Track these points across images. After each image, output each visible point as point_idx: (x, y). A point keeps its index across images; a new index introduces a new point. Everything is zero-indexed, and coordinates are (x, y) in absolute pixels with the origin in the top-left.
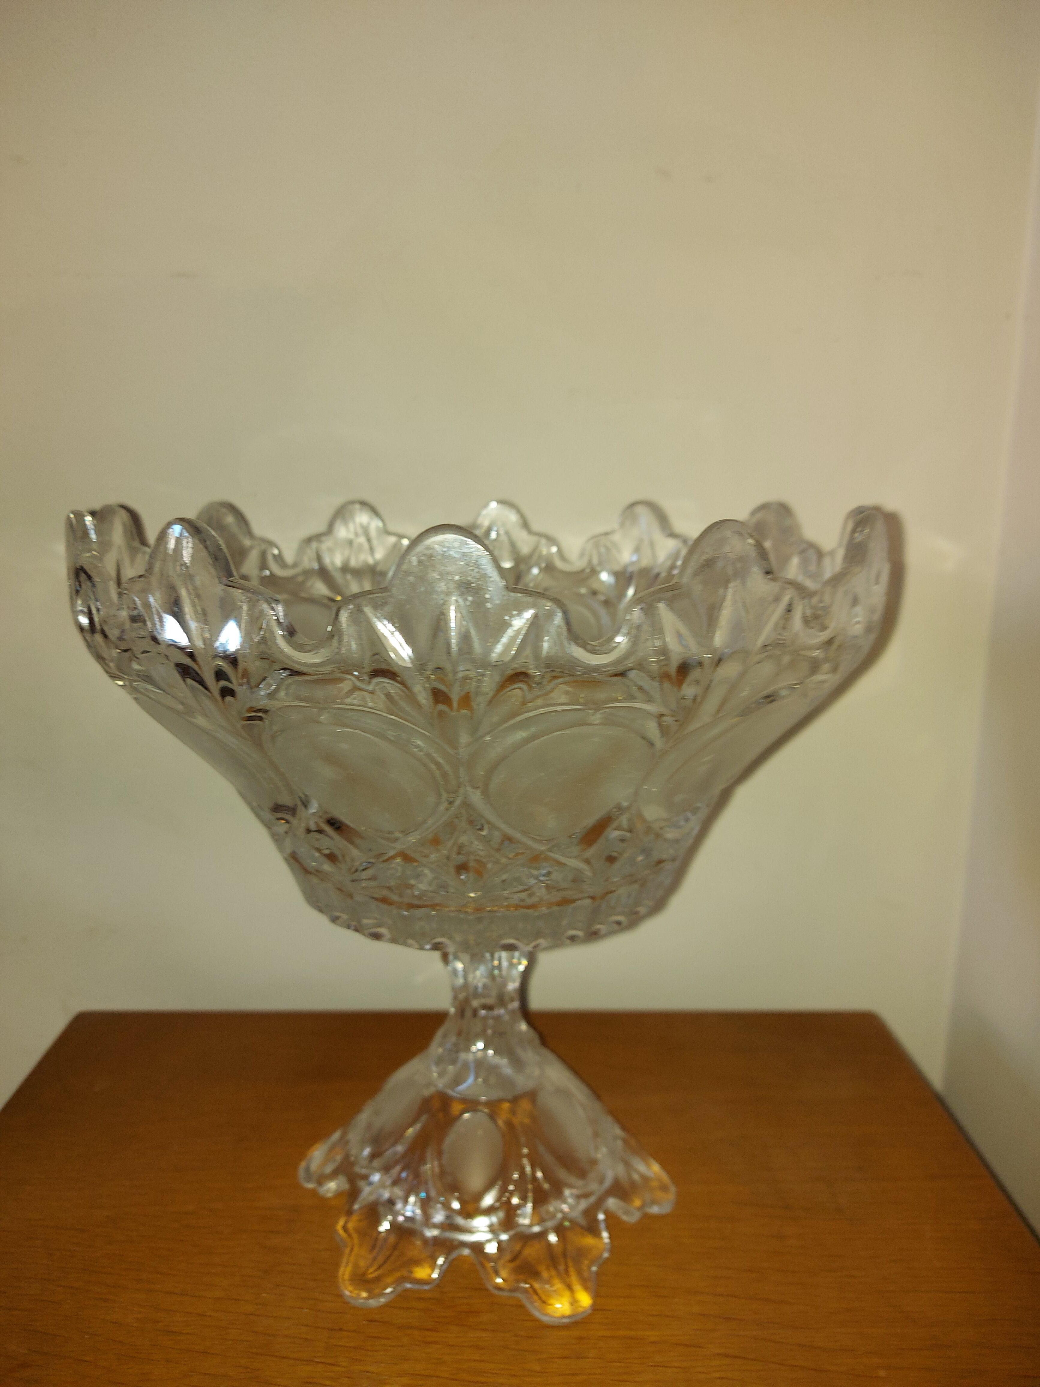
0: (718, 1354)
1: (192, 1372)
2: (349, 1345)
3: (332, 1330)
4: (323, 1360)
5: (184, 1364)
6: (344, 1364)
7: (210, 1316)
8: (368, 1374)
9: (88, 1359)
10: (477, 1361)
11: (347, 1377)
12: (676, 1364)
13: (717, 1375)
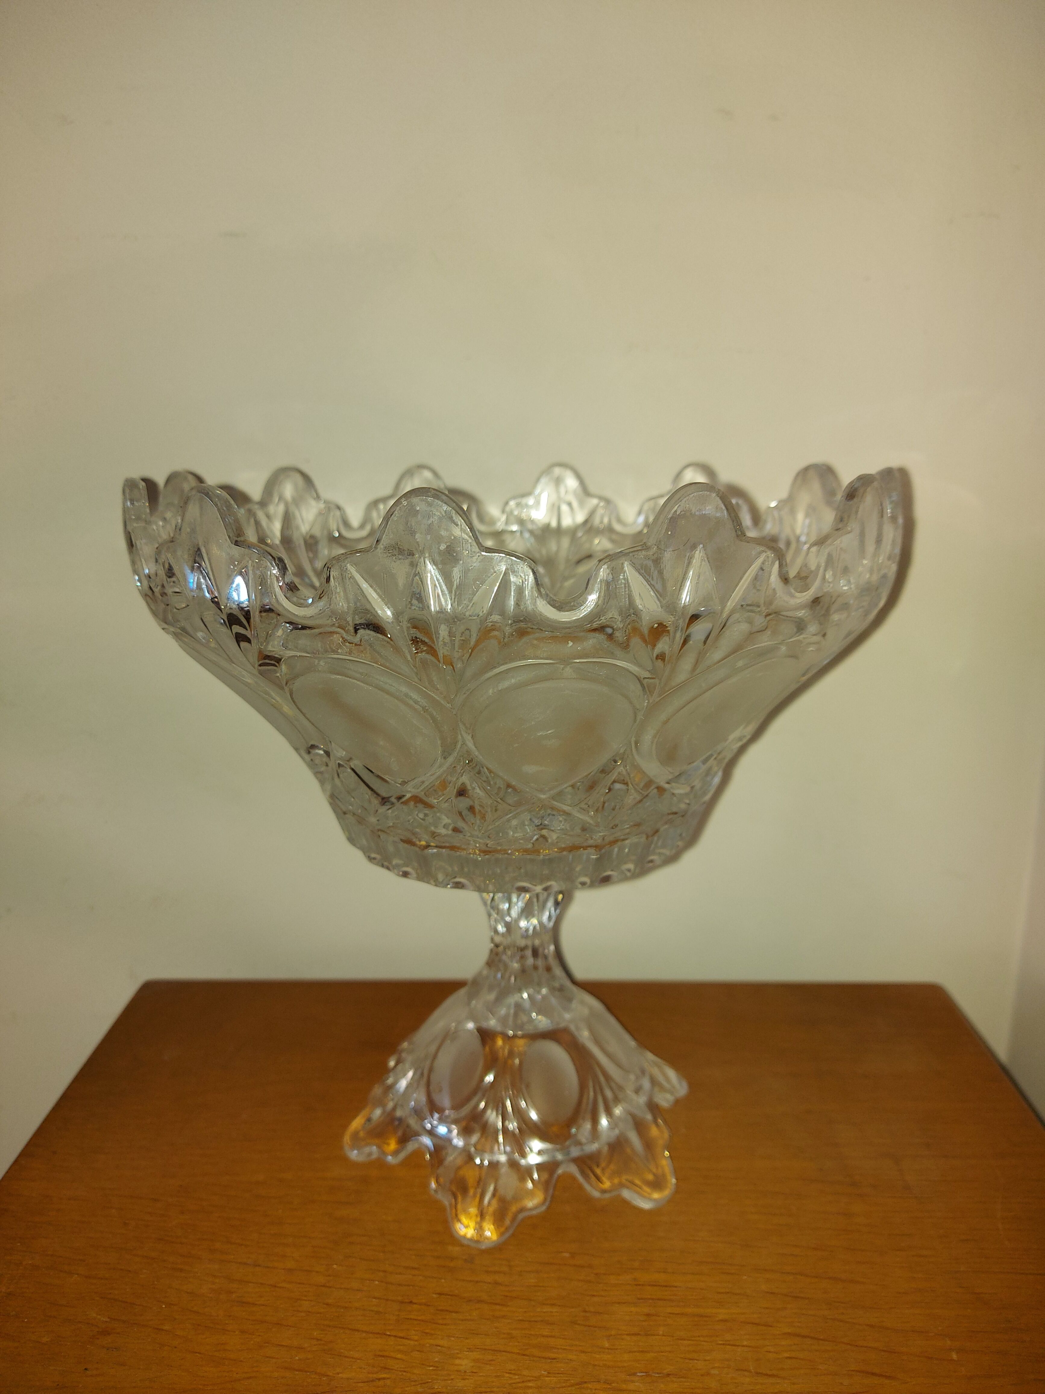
0: (789, 1334)
1: (267, 1343)
2: (419, 1318)
3: (402, 1302)
4: (393, 1333)
5: (259, 1336)
6: (416, 1338)
7: (281, 1287)
8: (439, 1348)
9: (166, 1327)
10: (547, 1336)
11: (418, 1351)
12: (745, 1343)
13: (786, 1355)
